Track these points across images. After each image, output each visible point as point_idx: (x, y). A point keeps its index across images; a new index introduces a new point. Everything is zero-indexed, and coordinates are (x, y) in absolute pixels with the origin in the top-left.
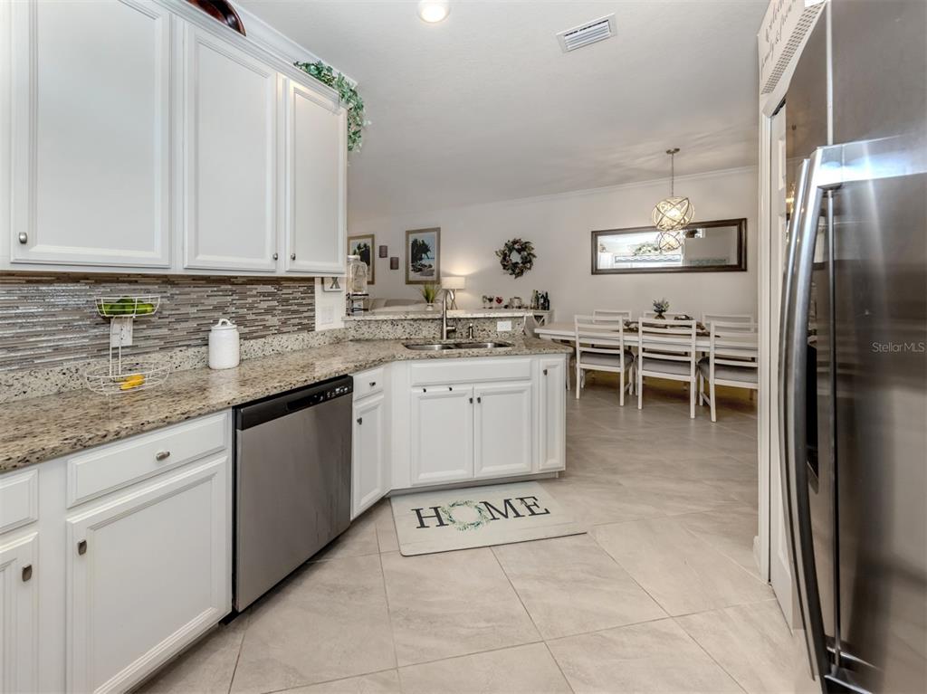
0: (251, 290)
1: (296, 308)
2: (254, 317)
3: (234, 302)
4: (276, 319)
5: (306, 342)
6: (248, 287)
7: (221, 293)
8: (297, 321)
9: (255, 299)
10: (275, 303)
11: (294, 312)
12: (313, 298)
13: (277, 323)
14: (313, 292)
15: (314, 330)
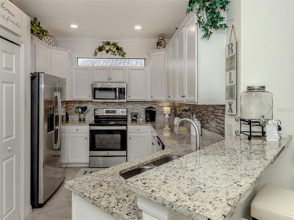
0: (209, 109)
1: (219, 121)
2: (209, 121)
3: (206, 113)
4: (214, 124)
7: (204, 110)
8: (220, 128)
9: (210, 113)
10: (214, 116)
11: (219, 123)
13: (215, 127)
14: (224, 114)
15: (224, 137)
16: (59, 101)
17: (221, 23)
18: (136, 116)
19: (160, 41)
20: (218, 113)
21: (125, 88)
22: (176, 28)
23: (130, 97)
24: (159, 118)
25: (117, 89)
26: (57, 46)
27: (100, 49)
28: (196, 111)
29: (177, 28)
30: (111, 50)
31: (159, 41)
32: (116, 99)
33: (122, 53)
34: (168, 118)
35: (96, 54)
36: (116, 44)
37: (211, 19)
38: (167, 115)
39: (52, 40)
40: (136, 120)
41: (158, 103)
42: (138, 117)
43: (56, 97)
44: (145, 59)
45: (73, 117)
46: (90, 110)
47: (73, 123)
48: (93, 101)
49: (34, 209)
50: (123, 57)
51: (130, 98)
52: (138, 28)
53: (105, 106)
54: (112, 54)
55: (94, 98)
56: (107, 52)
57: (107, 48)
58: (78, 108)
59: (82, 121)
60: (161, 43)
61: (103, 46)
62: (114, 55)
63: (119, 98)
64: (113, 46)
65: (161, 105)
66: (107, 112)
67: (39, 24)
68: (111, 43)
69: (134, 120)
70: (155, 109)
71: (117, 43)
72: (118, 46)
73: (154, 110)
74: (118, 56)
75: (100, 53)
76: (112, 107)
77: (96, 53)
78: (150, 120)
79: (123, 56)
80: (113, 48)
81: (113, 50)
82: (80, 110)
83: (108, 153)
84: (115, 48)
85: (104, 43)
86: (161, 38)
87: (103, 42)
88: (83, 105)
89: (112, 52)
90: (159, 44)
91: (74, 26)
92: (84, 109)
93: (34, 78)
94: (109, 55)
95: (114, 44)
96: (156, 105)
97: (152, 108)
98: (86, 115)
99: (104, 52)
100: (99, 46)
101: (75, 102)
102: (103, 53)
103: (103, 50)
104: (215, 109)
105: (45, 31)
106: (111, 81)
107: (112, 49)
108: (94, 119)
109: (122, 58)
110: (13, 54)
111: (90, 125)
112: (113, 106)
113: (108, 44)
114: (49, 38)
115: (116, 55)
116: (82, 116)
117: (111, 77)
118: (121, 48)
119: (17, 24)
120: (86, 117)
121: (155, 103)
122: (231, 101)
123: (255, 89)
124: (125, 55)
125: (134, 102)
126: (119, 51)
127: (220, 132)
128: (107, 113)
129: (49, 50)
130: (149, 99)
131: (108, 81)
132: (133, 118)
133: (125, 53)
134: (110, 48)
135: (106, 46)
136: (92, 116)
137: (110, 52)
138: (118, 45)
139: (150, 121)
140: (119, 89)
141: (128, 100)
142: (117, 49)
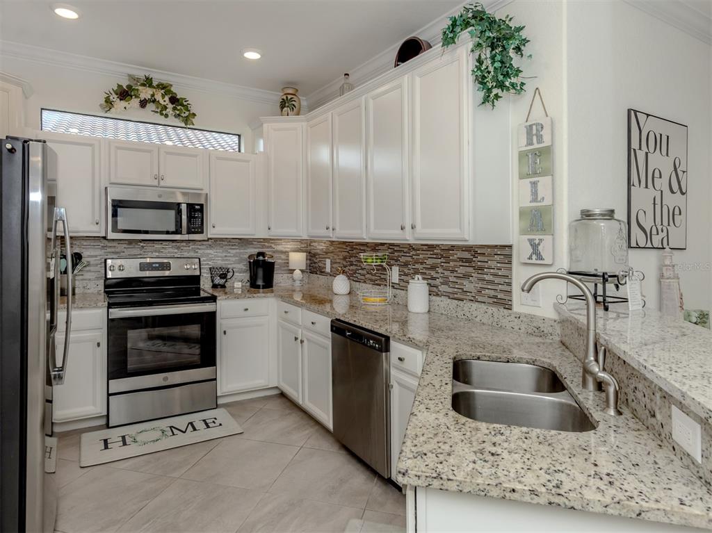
0: (453, 255)
1: (491, 278)
2: (455, 280)
3: (442, 264)
4: (472, 285)
5: (496, 320)
6: (451, 252)
7: (435, 256)
8: (492, 293)
9: (456, 263)
10: (471, 270)
11: (490, 282)
12: (510, 269)
13: (474, 290)
14: (510, 263)
15: (511, 309)
18: (223, 276)
19: (289, 97)
20: (487, 262)
21: (202, 205)
22: (345, 75)
23: (214, 227)
24: (279, 278)
25: (184, 206)
27: (124, 94)
28: (403, 259)
29: (347, 75)
30: (154, 101)
31: (287, 97)
32: (177, 232)
33: (187, 113)
34: (301, 279)
35: (109, 104)
36: (168, 88)
38: (297, 274)
40: (223, 286)
41: (272, 243)
42: (228, 277)
44: (239, 136)
46: (89, 265)
48: (109, 238)
50: (186, 124)
51: (214, 231)
52: (252, 55)
53: (136, 251)
54: (157, 112)
55: (115, 229)
56: (143, 104)
57: (146, 93)
60: (293, 103)
61: (129, 87)
62: (162, 114)
63: (189, 232)
64: (163, 91)
65: (280, 248)
66: (143, 267)
68: (155, 84)
69: (220, 285)
71: (171, 85)
72: (175, 94)
73: (270, 260)
74: (172, 120)
75: (123, 104)
76: (157, 254)
77: (108, 101)
78: (263, 285)
79: (186, 120)
80: (163, 96)
81: (162, 102)
83: (166, 379)
84: (167, 98)
85: (131, 77)
86: (290, 91)
87: (129, 76)
89: (158, 108)
90: (287, 104)
94: (149, 113)
95: (164, 87)
96: (268, 247)
98: (77, 278)
99: (135, 102)
100: (119, 86)
102: (129, 106)
103: (131, 96)
104: (475, 254)
106: (162, 183)
107: (158, 97)
108: (101, 288)
109: (183, 125)
111: (112, 305)
112: (159, 252)
113: (148, 82)
115: (166, 116)
117: (162, 173)
118: (183, 100)
120: (77, 284)
121: (266, 244)
122: (537, 238)
123: (596, 214)
124: (193, 121)
126: (179, 108)
127: (495, 300)
128: (144, 270)
131: (155, 183)
132: (218, 281)
133: (194, 115)
134: (153, 95)
135: (139, 88)
136: (98, 278)
137: (151, 106)
138: (173, 89)
139: (264, 287)
140: (188, 205)
141: (209, 236)
142: (174, 100)
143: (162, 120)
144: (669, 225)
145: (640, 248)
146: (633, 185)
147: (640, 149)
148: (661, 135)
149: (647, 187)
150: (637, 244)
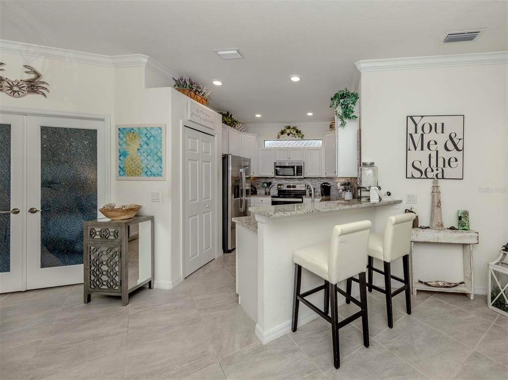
16: (244, 177)
17: (353, 115)
21: (302, 166)
23: (306, 173)
25: (296, 167)
26: (248, 132)
27: (282, 133)
32: (294, 175)
33: (301, 135)
35: (279, 137)
36: (296, 128)
37: (344, 112)
38: (341, 190)
39: (244, 126)
42: (315, 191)
43: (241, 172)
44: (322, 140)
45: (261, 191)
46: (274, 185)
47: (261, 195)
48: (275, 177)
49: (225, 254)
50: (302, 139)
51: (307, 175)
52: (310, 114)
53: (286, 182)
54: (293, 136)
55: (277, 175)
56: (288, 134)
57: (288, 131)
58: (264, 183)
59: (267, 194)
60: (333, 126)
61: (284, 130)
63: (297, 175)
64: (293, 130)
65: (334, 181)
66: (288, 187)
67: (231, 116)
68: (291, 127)
70: (329, 184)
72: (298, 129)
74: (297, 138)
75: (283, 136)
78: (325, 195)
79: (302, 137)
82: (266, 185)
84: (295, 132)
85: (285, 127)
88: (268, 181)
90: (331, 127)
91: (258, 116)
92: (269, 184)
93: (225, 158)
94: (291, 137)
95: (294, 128)
97: (327, 183)
98: (271, 189)
99: (286, 135)
100: (281, 130)
101: (262, 178)
103: (285, 133)
105: (236, 122)
106: (290, 160)
107: (292, 132)
108: (277, 193)
110: (209, 142)
111: (272, 197)
112: (293, 182)
113: (289, 128)
114: (241, 125)
115: (296, 137)
116: (267, 190)
117: (291, 156)
118: (300, 131)
119: (212, 122)
120: (271, 191)
123: (368, 164)
124: (304, 137)
125: (312, 178)
126: (298, 134)
129: (240, 135)
130: (324, 176)
131: (288, 160)
134: (290, 131)
135: (287, 130)
136: (276, 190)
137: (291, 135)
140: (297, 166)
141: (305, 176)
142: (297, 132)
143: (295, 138)
144: (444, 166)
145: (415, 178)
146: (409, 150)
147: (416, 132)
148: (436, 124)
149: (422, 149)
150: (413, 176)
